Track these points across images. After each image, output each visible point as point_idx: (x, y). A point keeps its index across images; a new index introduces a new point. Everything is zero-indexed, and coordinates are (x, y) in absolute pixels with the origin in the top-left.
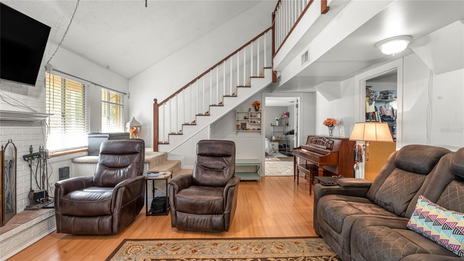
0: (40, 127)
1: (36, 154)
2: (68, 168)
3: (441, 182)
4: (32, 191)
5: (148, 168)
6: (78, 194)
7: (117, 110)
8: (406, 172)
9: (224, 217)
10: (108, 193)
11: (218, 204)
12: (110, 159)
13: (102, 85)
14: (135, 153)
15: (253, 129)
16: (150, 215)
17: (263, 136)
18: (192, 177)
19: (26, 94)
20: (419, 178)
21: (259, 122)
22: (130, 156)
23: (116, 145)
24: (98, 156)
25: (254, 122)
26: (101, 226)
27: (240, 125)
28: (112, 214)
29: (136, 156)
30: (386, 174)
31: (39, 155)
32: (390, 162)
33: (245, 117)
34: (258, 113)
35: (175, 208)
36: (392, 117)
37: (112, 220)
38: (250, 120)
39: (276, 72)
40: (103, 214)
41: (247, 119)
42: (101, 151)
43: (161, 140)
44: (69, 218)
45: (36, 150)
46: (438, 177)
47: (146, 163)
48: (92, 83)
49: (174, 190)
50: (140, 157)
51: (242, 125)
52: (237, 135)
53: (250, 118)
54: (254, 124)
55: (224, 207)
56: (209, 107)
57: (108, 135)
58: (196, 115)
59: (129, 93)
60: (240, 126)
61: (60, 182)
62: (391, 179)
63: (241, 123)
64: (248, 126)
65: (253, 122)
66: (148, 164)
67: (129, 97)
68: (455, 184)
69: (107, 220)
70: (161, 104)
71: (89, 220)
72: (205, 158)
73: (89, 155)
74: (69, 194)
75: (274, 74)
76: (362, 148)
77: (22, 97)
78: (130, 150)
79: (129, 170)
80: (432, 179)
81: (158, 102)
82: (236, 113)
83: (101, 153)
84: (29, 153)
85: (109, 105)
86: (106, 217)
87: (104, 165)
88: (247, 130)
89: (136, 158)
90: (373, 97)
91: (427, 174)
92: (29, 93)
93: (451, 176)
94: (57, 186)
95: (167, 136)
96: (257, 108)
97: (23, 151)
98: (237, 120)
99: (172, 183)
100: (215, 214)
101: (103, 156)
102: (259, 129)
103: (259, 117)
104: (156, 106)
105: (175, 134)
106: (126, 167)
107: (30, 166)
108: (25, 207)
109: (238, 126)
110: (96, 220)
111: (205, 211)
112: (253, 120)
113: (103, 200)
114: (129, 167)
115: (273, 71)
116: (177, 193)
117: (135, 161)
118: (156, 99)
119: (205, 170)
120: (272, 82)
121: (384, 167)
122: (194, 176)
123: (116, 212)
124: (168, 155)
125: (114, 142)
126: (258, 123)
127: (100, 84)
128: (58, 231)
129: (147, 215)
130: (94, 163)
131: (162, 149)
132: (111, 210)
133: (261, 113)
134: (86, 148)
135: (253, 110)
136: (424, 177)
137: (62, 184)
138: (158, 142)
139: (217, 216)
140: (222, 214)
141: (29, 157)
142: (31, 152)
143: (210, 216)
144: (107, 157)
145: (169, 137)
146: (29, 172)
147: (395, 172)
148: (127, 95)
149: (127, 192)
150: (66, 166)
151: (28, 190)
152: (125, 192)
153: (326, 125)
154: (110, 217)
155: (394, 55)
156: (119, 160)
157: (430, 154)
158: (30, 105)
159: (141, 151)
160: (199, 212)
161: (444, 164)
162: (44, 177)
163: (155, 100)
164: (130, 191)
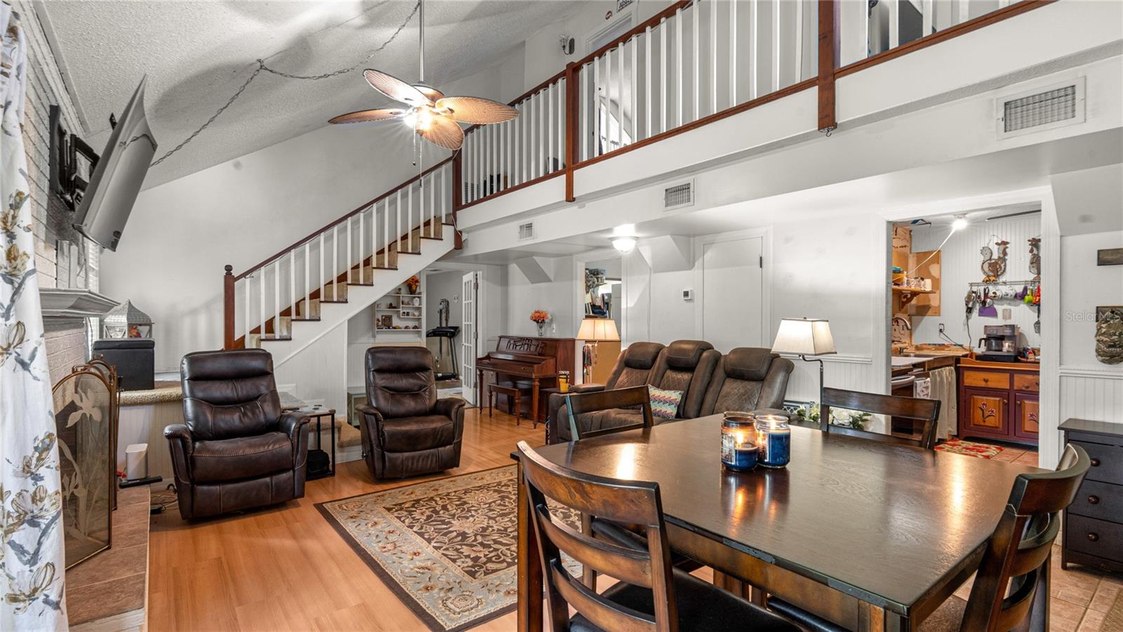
3: (661, 372)
8: (634, 370)
9: (454, 447)
15: (406, 327)
20: (645, 373)
21: (417, 313)
22: (255, 381)
25: (409, 314)
26: (276, 488)
27: (380, 319)
30: (617, 374)
32: (620, 362)
33: (390, 304)
34: (415, 297)
35: (381, 448)
36: (602, 307)
37: (294, 476)
39: (461, 232)
41: (395, 308)
46: (659, 367)
49: (377, 421)
51: (384, 320)
53: (400, 306)
54: (408, 317)
55: (454, 434)
56: (346, 287)
62: (623, 378)
64: (396, 322)
65: (406, 313)
68: (669, 373)
69: (285, 478)
71: (252, 483)
72: (387, 375)
75: (458, 235)
76: (591, 348)
78: (258, 369)
80: (655, 370)
81: (234, 273)
83: (190, 379)
87: (205, 401)
90: (591, 283)
91: (650, 368)
93: (666, 366)
96: (414, 288)
100: (441, 446)
101: (197, 384)
102: (415, 327)
103: (417, 304)
104: (231, 281)
109: (378, 321)
111: (429, 444)
112: (406, 311)
114: (260, 399)
115: (455, 230)
116: (383, 426)
117: (265, 388)
118: (230, 266)
119: (392, 394)
120: (455, 248)
121: (615, 368)
123: (300, 462)
126: (414, 315)
132: (293, 460)
133: (419, 297)
135: (405, 292)
136: (648, 371)
139: (443, 448)
140: (451, 444)
143: (435, 449)
145: (259, 346)
147: (625, 372)
153: (534, 320)
154: (291, 471)
156: (238, 389)
157: (652, 350)
160: (420, 447)
161: (662, 357)
163: (229, 268)
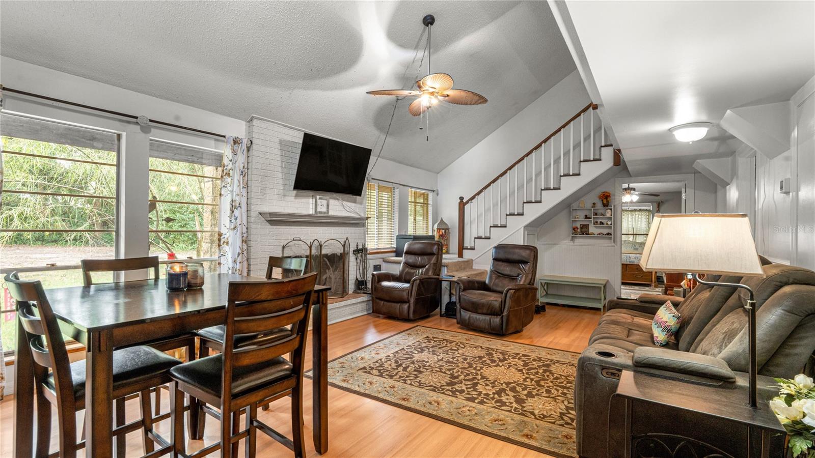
0: (363, 228)
1: (360, 250)
2: (380, 265)
4: (357, 279)
5: (446, 272)
6: (386, 284)
7: (424, 210)
9: (502, 318)
10: (407, 285)
11: (497, 304)
12: (412, 259)
13: (409, 185)
14: (432, 254)
15: (600, 234)
16: (444, 316)
17: (617, 245)
18: (484, 282)
19: (355, 202)
21: (609, 223)
22: (428, 257)
23: (417, 246)
24: (402, 257)
25: (602, 223)
26: (401, 310)
27: (579, 227)
28: (408, 302)
29: (433, 258)
31: (362, 250)
33: (586, 216)
34: (607, 209)
35: (460, 306)
37: (409, 307)
38: (592, 220)
39: (618, 150)
40: (402, 301)
41: (590, 218)
42: (405, 251)
43: (467, 244)
44: (380, 301)
45: (360, 247)
47: (444, 266)
48: (401, 185)
49: (460, 288)
50: (437, 258)
51: (581, 228)
52: (574, 242)
53: (593, 217)
54: (601, 225)
55: (503, 309)
56: (523, 204)
57: (412, 237)
58: (507, 215)
59: (438, 190)
60: (578, 229)
61: (375, 273)
63: (580, 225)
64: (592, 229)
65: (599, 223)
66: (446, 267)
67: (438, 194)
69: (406, 306)
70: (467, 202)
71: (393, 304)
72: (500, 263)
73: (396, 256)
74: (380, 283)
75: (616, 154)
77: (353, 204)
78: (429, 251)
79: (426, 269)
81: (465, 201)
82: (571, 210)
83: (405, 253)
84: (356, 249)
85: (416, 205)
86: (404, 304)
87: (407, 264)
88: (588, 234)
89: (434, 259)
92: (357, 201)
94: (373, 275)
95: (473, 240)
96: (606, 201)
97: (353, 247)
98: (573, 221)
99: (458, 282)
100: (494, 315)
101: (407, 255)
102: (608, 234)
103: (608, 215)
104: (462, 204)
105: (482, 238)
106: (424, 266)
107: (356, 259)
108: (353, 291)
109: (576, 229)
110: (398, 305)
111: (485, 311)
112: (599, 221)
113: (403, 290)
114: (427, 267)
115: (614, 149)
116: (462, 291)
117: (432, 262)
119: (499, 276)
120: (614, 165)
122: (487, 282)
123: (412, 300)
124: (474, 262)
125: (415, 243)
126: (607, 224)
127: (407, 185)
128: (373, 312)
129: (441, 316)
130: (399, 263)
131: (467, 255)
132: (408, 298)
133: (611, 209)
134: (394, 250)
135: (599, 205)
137: (376, 274)
138: (463, 247)
139: (495, 317)
140: (500, 315)
141: (357, 251)
142: (357, 248)
143: (490, 316)
144: (409, 256)
145: (474, 242)
146: (356, 264)
148: (436, 192)
149: (421, 286)
150: (379, 264)
151: (355, 278)
152: (419, 285)
154: (408, 304)
155: (691, 143)
156: (419, 260)
158: (357, 211)
159: (438, 253)
160: (480, 311)
162: (364, 269)
163: (461, 198)
164: (424, 286)
